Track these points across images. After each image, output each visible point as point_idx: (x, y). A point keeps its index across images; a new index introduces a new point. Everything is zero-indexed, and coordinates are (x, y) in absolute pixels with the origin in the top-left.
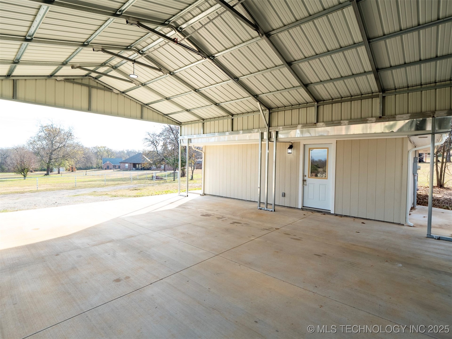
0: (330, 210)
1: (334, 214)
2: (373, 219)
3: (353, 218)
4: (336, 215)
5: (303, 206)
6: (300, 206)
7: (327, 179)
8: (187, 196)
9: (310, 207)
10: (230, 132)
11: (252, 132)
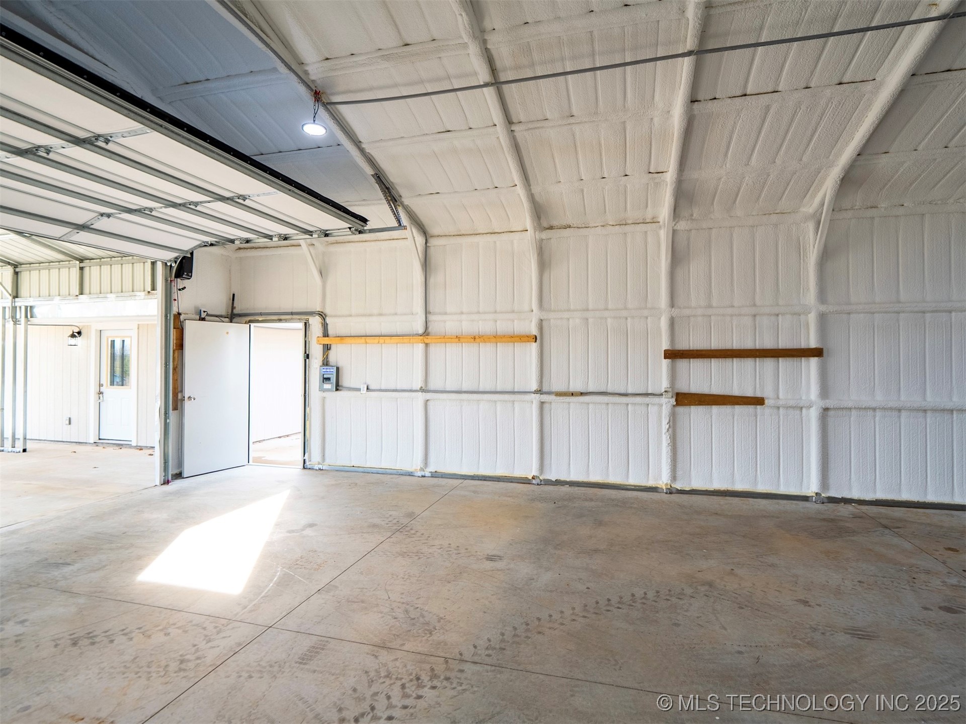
0: (132, 441)
4: (137, 448)
5: (100, 439)
7: (131, 388)
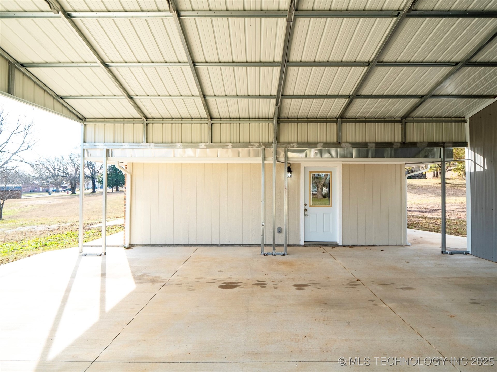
0: (337, 242)
1: (343, 245)
2: (378, 244)
3: (361, 246)
4: (344, 246)
5: (306, 242)
6: (302, 243)
7: (331, 207)
8: (104, 254)
9: (312, 242)
10: (207, 144)
11: (250, 147)
